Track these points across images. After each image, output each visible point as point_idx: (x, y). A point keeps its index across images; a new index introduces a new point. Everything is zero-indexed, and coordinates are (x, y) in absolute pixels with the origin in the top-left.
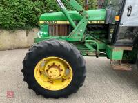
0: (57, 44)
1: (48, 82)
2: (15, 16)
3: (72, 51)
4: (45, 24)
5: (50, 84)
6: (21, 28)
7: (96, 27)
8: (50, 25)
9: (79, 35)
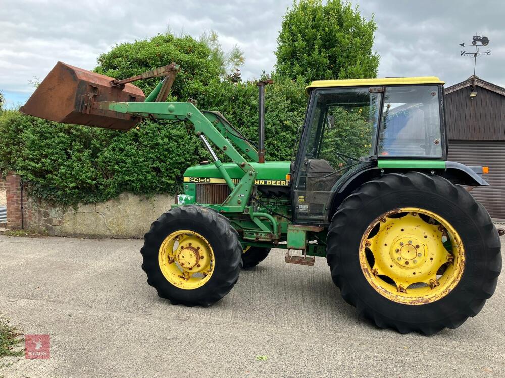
0: (194, 212)
1: (180, 277)
2: (157, 164)
4: (191, 182)
5: (182, 280)
7: (276, 191)
8: (198, 185)
9: (239, 203)
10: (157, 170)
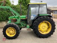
3: (15, 26)
6: (4, 21)
9: (19, 22)
10: (2, 18)
